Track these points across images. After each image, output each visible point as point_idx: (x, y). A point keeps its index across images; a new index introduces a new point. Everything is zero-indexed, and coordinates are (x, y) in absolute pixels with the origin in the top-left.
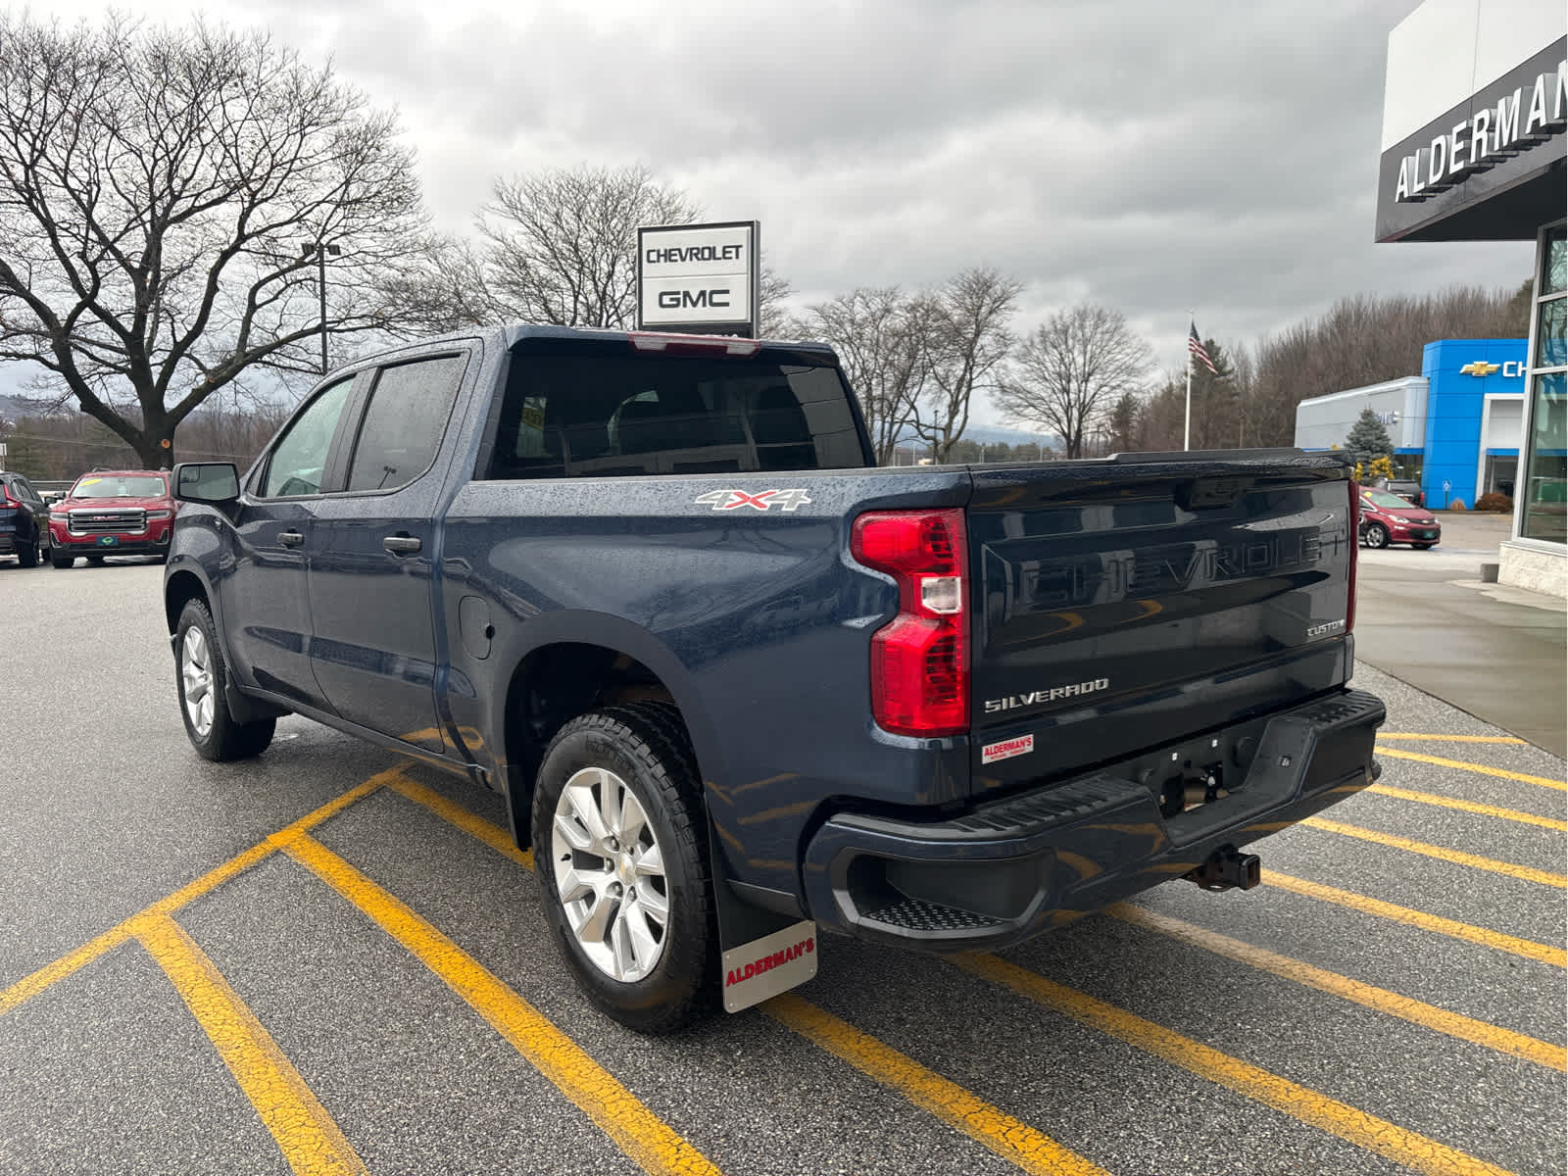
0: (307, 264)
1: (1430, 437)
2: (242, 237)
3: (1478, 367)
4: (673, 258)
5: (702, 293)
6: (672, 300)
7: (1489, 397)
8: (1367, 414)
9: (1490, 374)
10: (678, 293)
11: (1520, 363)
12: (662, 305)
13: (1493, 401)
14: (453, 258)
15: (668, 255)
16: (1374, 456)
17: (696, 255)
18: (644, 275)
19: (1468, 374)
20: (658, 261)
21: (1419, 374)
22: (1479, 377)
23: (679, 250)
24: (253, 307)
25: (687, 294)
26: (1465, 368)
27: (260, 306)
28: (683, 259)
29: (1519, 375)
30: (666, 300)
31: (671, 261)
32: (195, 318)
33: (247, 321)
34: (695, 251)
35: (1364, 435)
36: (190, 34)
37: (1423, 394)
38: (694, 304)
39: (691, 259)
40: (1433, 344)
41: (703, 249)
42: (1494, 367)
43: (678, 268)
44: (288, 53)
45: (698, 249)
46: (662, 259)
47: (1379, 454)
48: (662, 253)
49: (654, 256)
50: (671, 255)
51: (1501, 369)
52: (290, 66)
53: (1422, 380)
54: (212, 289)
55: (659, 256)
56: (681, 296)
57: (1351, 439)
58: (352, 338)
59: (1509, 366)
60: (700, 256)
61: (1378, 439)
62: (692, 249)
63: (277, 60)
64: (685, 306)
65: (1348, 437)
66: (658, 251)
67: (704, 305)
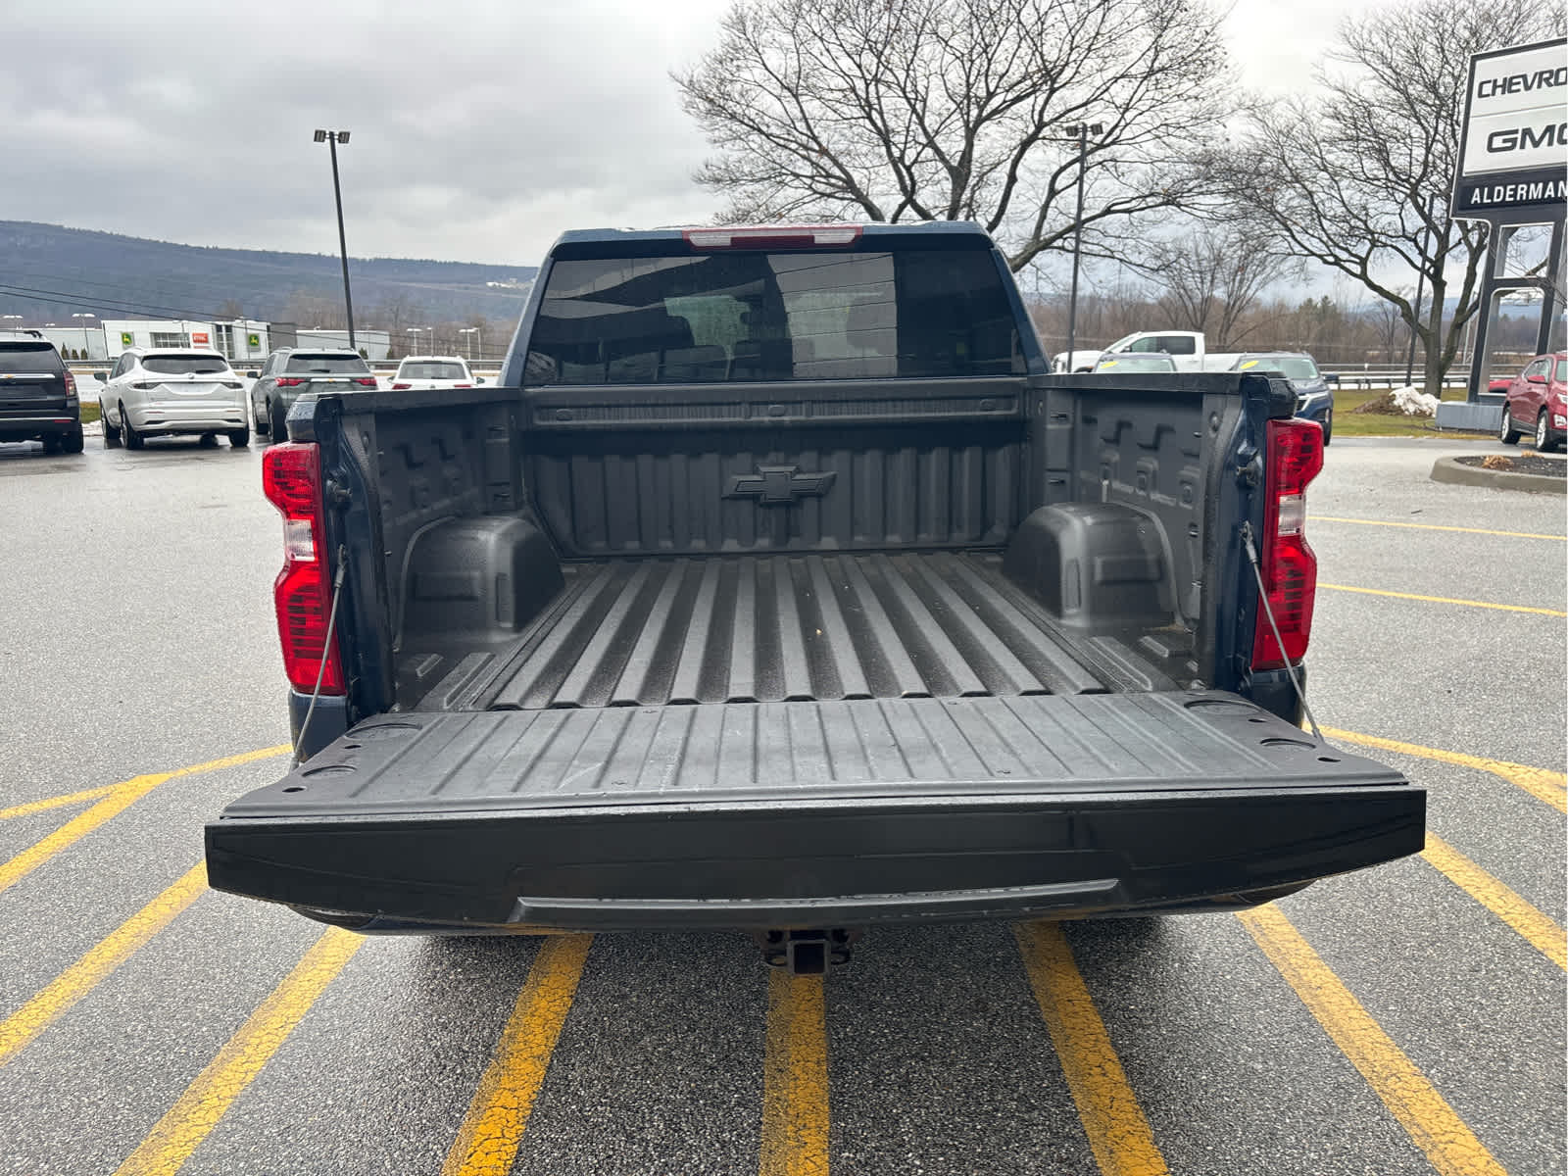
0: (1108, 145)
2: (1040, 126)
4: (1514, 88)
5: (1550, 129)
6: (1505, 141)
10: (1516, 132)
12: (1491, 149)
14: (1282, 116)
15: (1508, 86)
17: (1547, 80)
18: (1471, 114)
20: (1493, 94)
23: (1524, 77)
24: (1053, 193)
25: (1527, 132)
27: (1059, 192)
28: (1528, 88)
30: (1498, 142)
31: (1510, 92)
32: (995, 210)
33: (1045, 208)
34: (1546, 76)
38: (1536, 144)
39: (1539, 86)
41: (1559, 71)
43: (1521, 98)
45: (1551, 72)
48: (1500, 83)
49: (1487, 89)
50: (1511, 84)
54: (1013, 179)
55: (1495, 87)
56: (1519, 136)
58: (1152, 218)
60: (1552, 81)
62: (1542, 73)
64: (1522, 147)
67: (1550, 143)
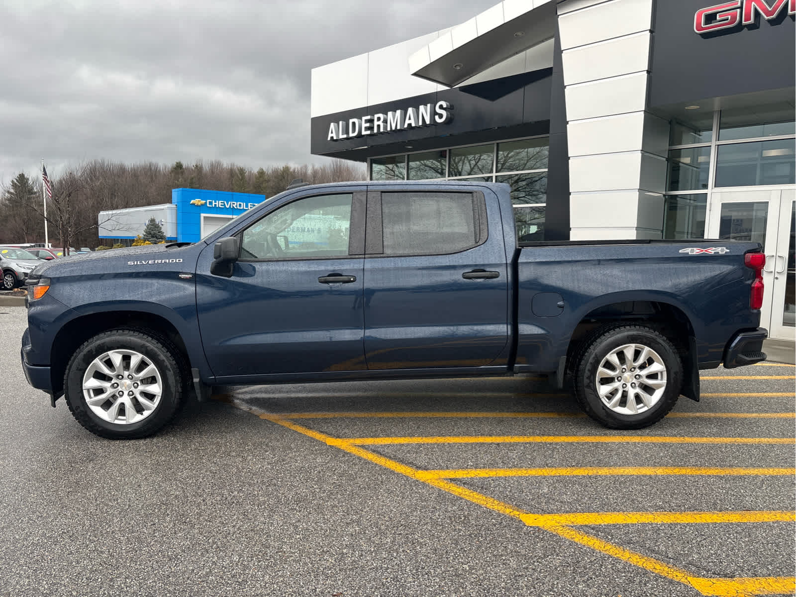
1: (180, 232)
3: (197, 201)
7: (203, 215)
8: (152, 221)
9: (202, 205)
11: (213, 201)
13: (204, 217)
16: (158, 240)
19: (193, 204)
21: (171, 203)
22: (197, 206)
26: (192, 202)
29: (213, 206)
35: (152, 230)
37: (174, 212)
40: (177, 190)
42: (203, 202)
47: (160, 240)
51: (206, 203)
53: (173, 206)
57: (146, 232)
59: (209, 202)
61: (159, 232)
65: (144, 231)
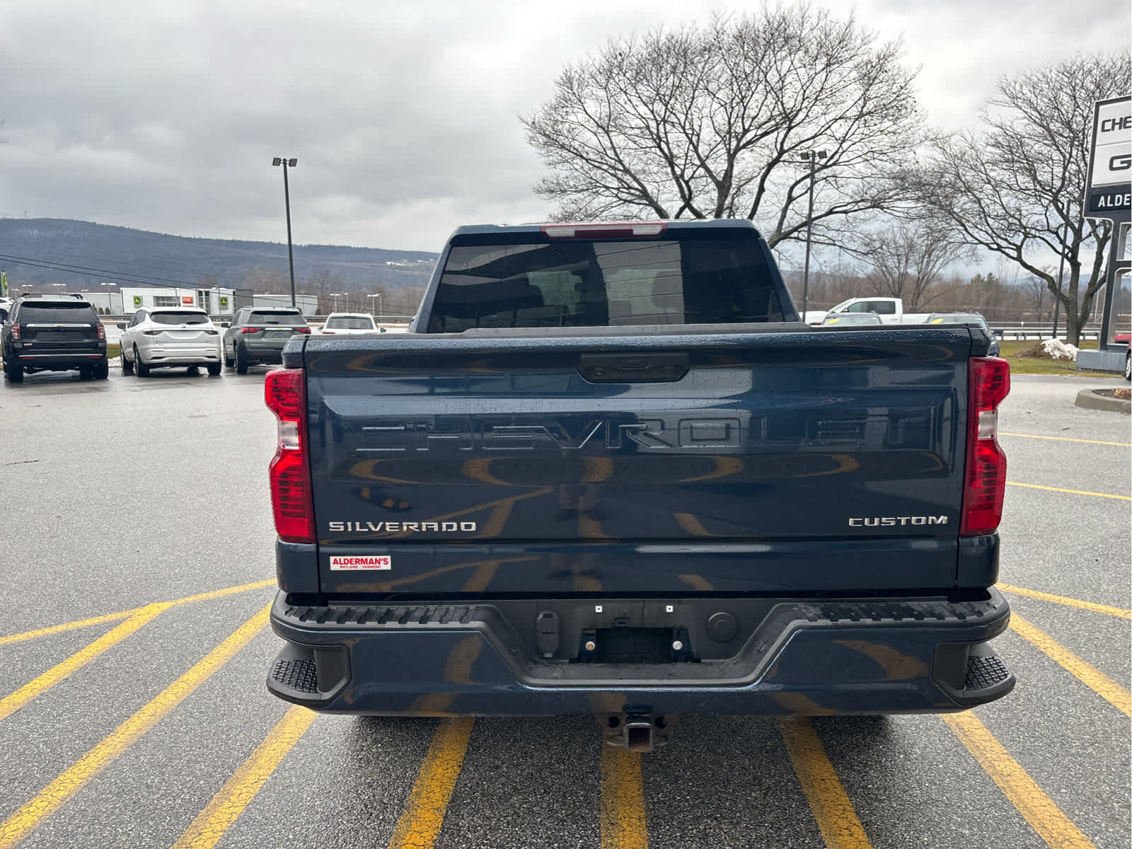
0: (830, 166)
2: (781, 152)
4: (1128, 125)
6: (1122, 162)
12: (1112, 168)
14: (957, 145)
15: (1123, 123)
18: (1097, 144)
20: (1113, 128)
24: (790, 199)
27: (795, 199)
30: (1117, 163)
31: (1125, 127)
32: (749, 211)
33: (785, 210)
36: (759, 16)
44: (822, 14)
46: (1117, 127)
48: (1117, 121)
49: (1108, 126)
50: (1126, 122)
52: (822, 23)
54: (761, 189)
55: (1114, 124)
58: (862, 217)
63: (814, 21)
66: (1114, 120)
